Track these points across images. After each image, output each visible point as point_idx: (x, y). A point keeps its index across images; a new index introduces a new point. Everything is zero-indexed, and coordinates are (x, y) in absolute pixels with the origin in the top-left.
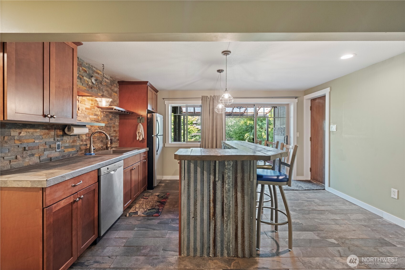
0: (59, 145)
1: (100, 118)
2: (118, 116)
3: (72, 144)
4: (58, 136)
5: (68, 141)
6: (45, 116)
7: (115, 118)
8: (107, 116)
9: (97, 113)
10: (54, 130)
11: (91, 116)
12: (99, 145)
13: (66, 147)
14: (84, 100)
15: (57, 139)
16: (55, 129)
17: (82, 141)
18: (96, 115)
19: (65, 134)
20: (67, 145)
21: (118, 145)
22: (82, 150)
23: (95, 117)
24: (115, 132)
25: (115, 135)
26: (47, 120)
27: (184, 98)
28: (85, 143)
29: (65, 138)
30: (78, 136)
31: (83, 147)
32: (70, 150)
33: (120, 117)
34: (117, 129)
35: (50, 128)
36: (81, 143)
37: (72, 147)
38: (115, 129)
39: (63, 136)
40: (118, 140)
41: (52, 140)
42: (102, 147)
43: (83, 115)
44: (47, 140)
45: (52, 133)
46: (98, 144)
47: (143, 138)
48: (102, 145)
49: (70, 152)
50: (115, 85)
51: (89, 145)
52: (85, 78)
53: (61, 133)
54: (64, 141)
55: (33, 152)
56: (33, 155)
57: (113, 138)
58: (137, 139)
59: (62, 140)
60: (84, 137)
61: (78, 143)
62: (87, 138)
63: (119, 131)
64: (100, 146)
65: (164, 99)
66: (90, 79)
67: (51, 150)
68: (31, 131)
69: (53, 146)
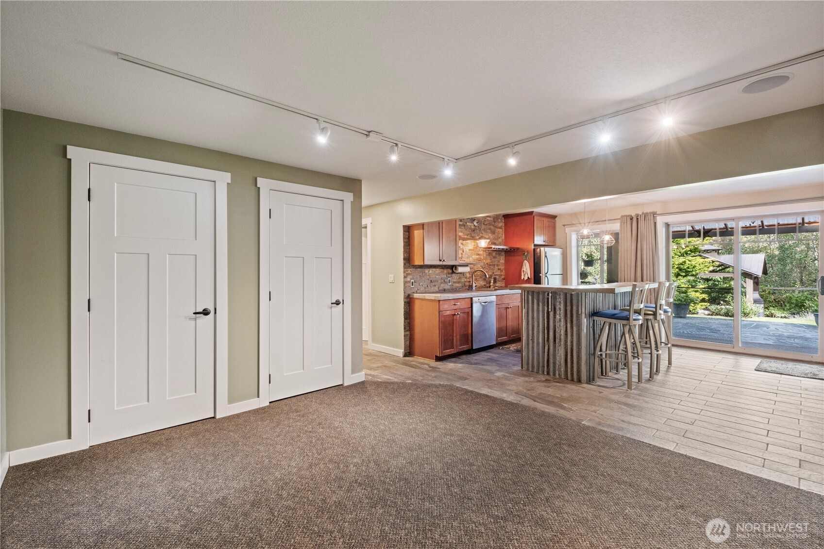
0: (449, 281)
1: (482, 257)
2: (503, 253)
3: (459, 280)
4: (449, 274)
5: (455, 277)
6: (440, 260)
7: (499, 256)
8: (490, 254)
9: (479, 253)
11: (473, 257)
13: (454, 282)
14: (468, 243)
15: (448, 275)
16: (447, 268)
17: (466, 278)
18: (478, 255)
19: (453, 272)
20: (455, 281)
21: (504, 285)
22: (466, 286)
23: (478, 256)
24: (499, 271)
25: (499, 273)
26: (441, 263)
28: (468, 280)
29: (453, 275)
30: (462, 274)
31: (467, 284)
32: (457, 285)
33: (505, 254)
34: (502, 267)
35: (444, 268)
36: (466, 280)
37: (459, 282)
38: (499, 267)
39: (452, 273)
40: (504, 279)
41: (445, 276)
42: (484, 285)
43: (467, 256)
44: (443, 276)
45: (445, 271)
47: (528, 278)
48: (485, 283)
49: (457, 287)
50: (499, 220)
51: (471, 282)
52: (468, 224)
53: (451, 271)
55: (436, 283)
56: (435, 286)
57: (497, 277)
58: (522, 279)
59: (452, 276)
60: (468, 275)
61: (463, 280)
62: (471, 276)
63: (505, 269)
64: (483, 284)
65: (564, 225)
66: (472, 223)
68: (434, 270)
69: (446, 280)
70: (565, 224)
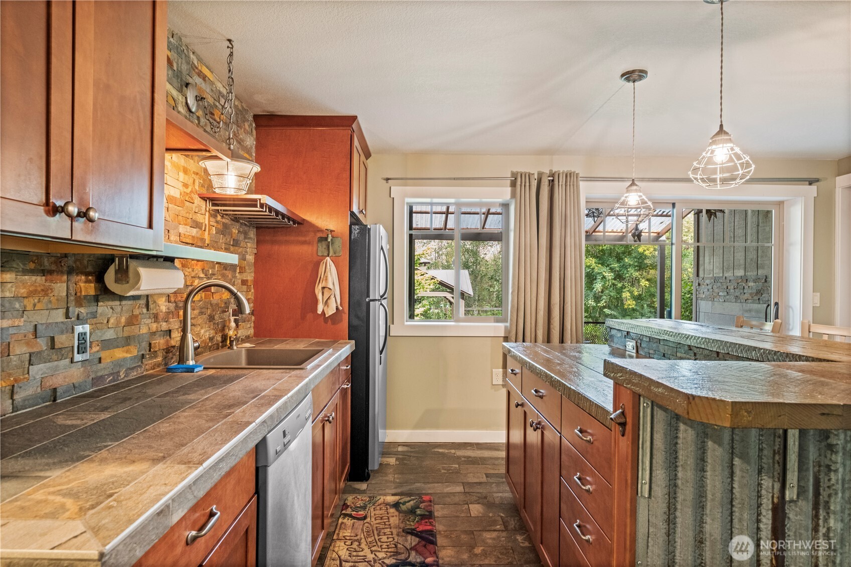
0: (82, 338)
1: (206, 236)
2: (252, 234)
3: (128, 331)
4: (79, 302)
5: (112, 321)
6: (54, 210)
7: (245, 238)
8: (224, 230)
9: (199, 218)
10: (65, 277)
11: (182, 229)
12: (202, 331)
13: (107, 345)
15: (74, 310)
16: (71, 272)
17: (156, 317)
18: (197, 225)
19: (104, 292)
20: (110, 335)
21: (252, 331)
22: (155, 354)
23: (194, 231)
24: (244, 288)
26: (57, 227)
27: (454, 179)
28: (164, 326)
29: (104, 308)
30: (143, 302)
31: (160, 342)
32: (120, 354)
33: (257, 235)
34: (250, 277)
35: (53, 267)
36: (154, 326)
37: (127, 341)
38: (245, 277)
39: (96, 299)
40: (253, 313)
41: (58, 316)
42: (211, 339)
44: (41, 318)
46: (202, 328)
47: (337, 308)
48: (212, 333)
49: (119, 364)
50: (246, 125)
51: (176, 336)
53: (90, 289)
54: (100, 319)
58: (320, 311)
59: (94, 315)
60: (163, 306)
61: (146, 326)
62: (172, 306)
63: (256, 282)
64: (207, 335)
65: (387, 179)
66: (180, 91)
67: (54, 357)
69: (61, 340)
70: (389, 177)
